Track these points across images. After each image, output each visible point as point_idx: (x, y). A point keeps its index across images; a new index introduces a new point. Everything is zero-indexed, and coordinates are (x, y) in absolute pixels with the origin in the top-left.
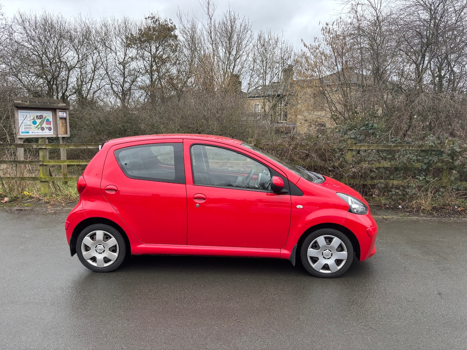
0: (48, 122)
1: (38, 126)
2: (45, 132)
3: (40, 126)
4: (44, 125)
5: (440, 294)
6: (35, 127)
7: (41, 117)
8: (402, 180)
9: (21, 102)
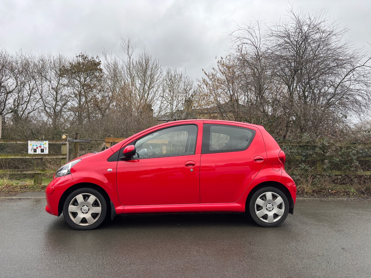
5: (343, 249)
8: (287, 170)
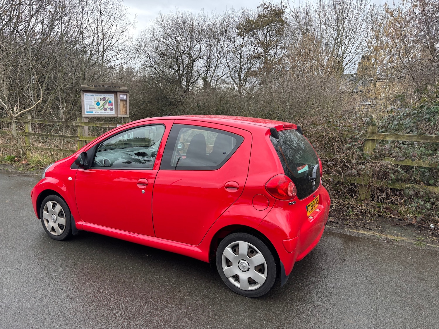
0: (110, 103)
1: (101, 107)
2: (107, 112)
3: (103, 107)
4: (107, 106)
6: (98, 107)
7: (104, 99)
9: (86, 86)
